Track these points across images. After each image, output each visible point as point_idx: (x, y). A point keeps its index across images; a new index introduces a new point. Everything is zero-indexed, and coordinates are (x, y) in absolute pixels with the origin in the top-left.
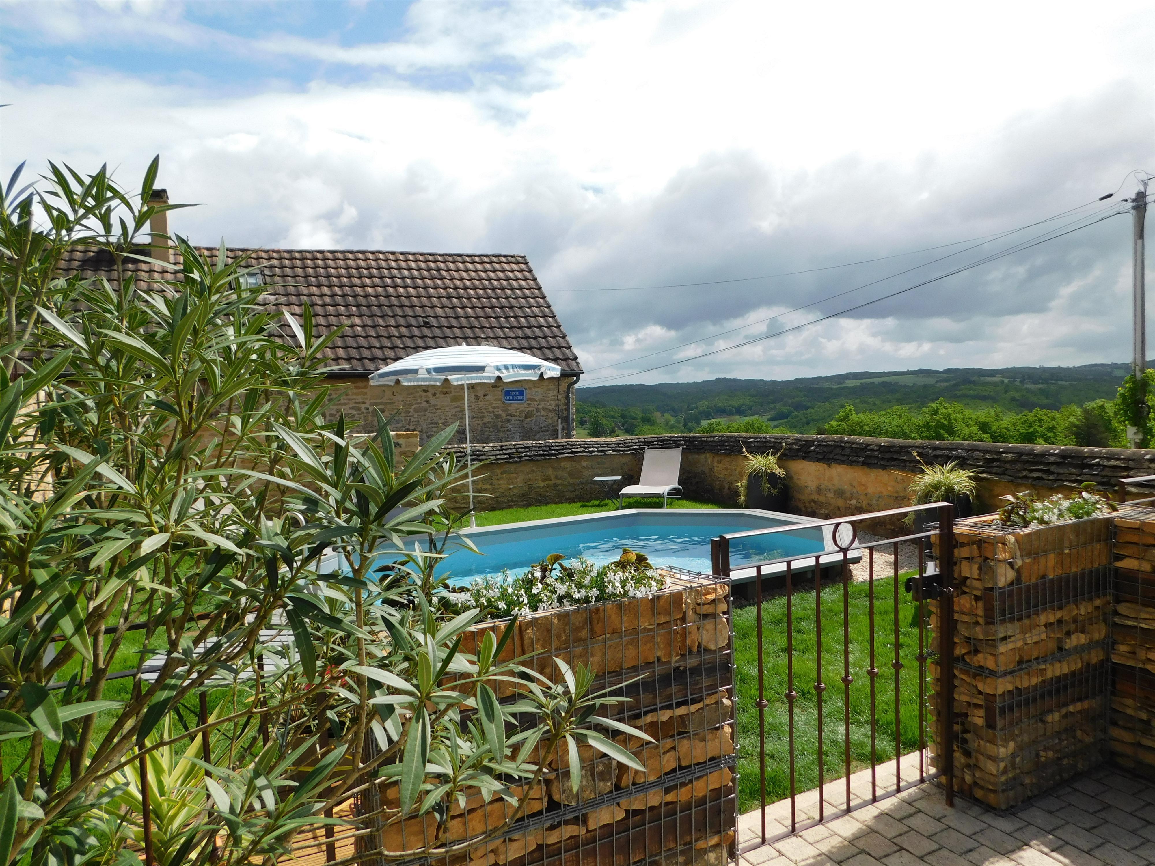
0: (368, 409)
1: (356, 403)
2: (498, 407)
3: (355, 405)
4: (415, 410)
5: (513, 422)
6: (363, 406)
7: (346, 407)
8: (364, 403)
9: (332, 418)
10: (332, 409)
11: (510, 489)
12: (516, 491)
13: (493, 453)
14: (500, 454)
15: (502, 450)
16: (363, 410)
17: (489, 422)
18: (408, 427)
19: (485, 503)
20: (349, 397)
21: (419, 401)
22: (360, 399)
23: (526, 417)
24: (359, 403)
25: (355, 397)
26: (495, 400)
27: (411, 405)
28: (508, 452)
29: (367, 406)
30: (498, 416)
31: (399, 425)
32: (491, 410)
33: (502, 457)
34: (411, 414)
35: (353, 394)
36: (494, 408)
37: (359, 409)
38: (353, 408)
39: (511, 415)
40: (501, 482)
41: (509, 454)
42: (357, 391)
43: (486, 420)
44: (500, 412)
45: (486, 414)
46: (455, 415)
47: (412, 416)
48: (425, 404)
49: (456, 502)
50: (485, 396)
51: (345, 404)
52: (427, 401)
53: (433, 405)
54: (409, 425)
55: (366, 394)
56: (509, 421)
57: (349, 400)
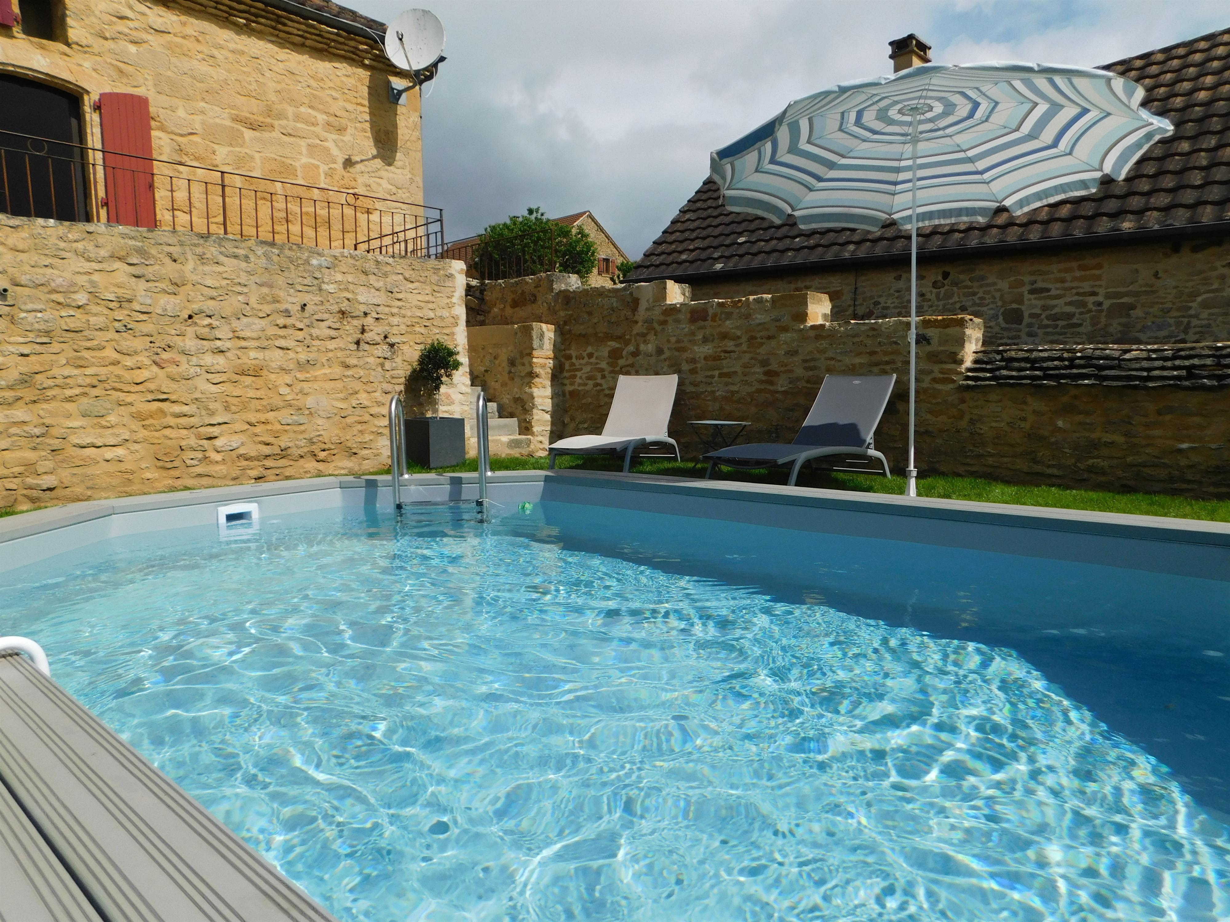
0: (1100, 304)
1: (1078, 294)
3: (1076, 298)
4: (1205, 305)
6: (1091, 299)
7: (1061, 302)
8: (1094, 294)
9: (1034, 320)
10: (1035, 306)
11: (1180, 451)
12: (1195, 458)
13: (1145, 364)
14: (1163, 368)
15: (1174, 358)
16: (1090, 306)
18: (1182, 336)
19: (1104, 474)
20: (1067, 285)
21: (1215, 286)
22: (1086, 287)
24: (1084, 294)
25: (1075, 284)
27: (1193, 295)
28: (1187, 363)
29: (1100, 298)
31: (1161, 334)
33: (1165, 373)
34: (1192, 312)
35: (1074, 279)
37: (1083, 304)
40: (1156, 432)
41: (1189, 368)
42: (1083, 273)
47: (1196, 316)
49: (1035, 461)
51: (1058, 297)
54: (1186, 332)
55: (1099, 278)
57: (1066, 289)
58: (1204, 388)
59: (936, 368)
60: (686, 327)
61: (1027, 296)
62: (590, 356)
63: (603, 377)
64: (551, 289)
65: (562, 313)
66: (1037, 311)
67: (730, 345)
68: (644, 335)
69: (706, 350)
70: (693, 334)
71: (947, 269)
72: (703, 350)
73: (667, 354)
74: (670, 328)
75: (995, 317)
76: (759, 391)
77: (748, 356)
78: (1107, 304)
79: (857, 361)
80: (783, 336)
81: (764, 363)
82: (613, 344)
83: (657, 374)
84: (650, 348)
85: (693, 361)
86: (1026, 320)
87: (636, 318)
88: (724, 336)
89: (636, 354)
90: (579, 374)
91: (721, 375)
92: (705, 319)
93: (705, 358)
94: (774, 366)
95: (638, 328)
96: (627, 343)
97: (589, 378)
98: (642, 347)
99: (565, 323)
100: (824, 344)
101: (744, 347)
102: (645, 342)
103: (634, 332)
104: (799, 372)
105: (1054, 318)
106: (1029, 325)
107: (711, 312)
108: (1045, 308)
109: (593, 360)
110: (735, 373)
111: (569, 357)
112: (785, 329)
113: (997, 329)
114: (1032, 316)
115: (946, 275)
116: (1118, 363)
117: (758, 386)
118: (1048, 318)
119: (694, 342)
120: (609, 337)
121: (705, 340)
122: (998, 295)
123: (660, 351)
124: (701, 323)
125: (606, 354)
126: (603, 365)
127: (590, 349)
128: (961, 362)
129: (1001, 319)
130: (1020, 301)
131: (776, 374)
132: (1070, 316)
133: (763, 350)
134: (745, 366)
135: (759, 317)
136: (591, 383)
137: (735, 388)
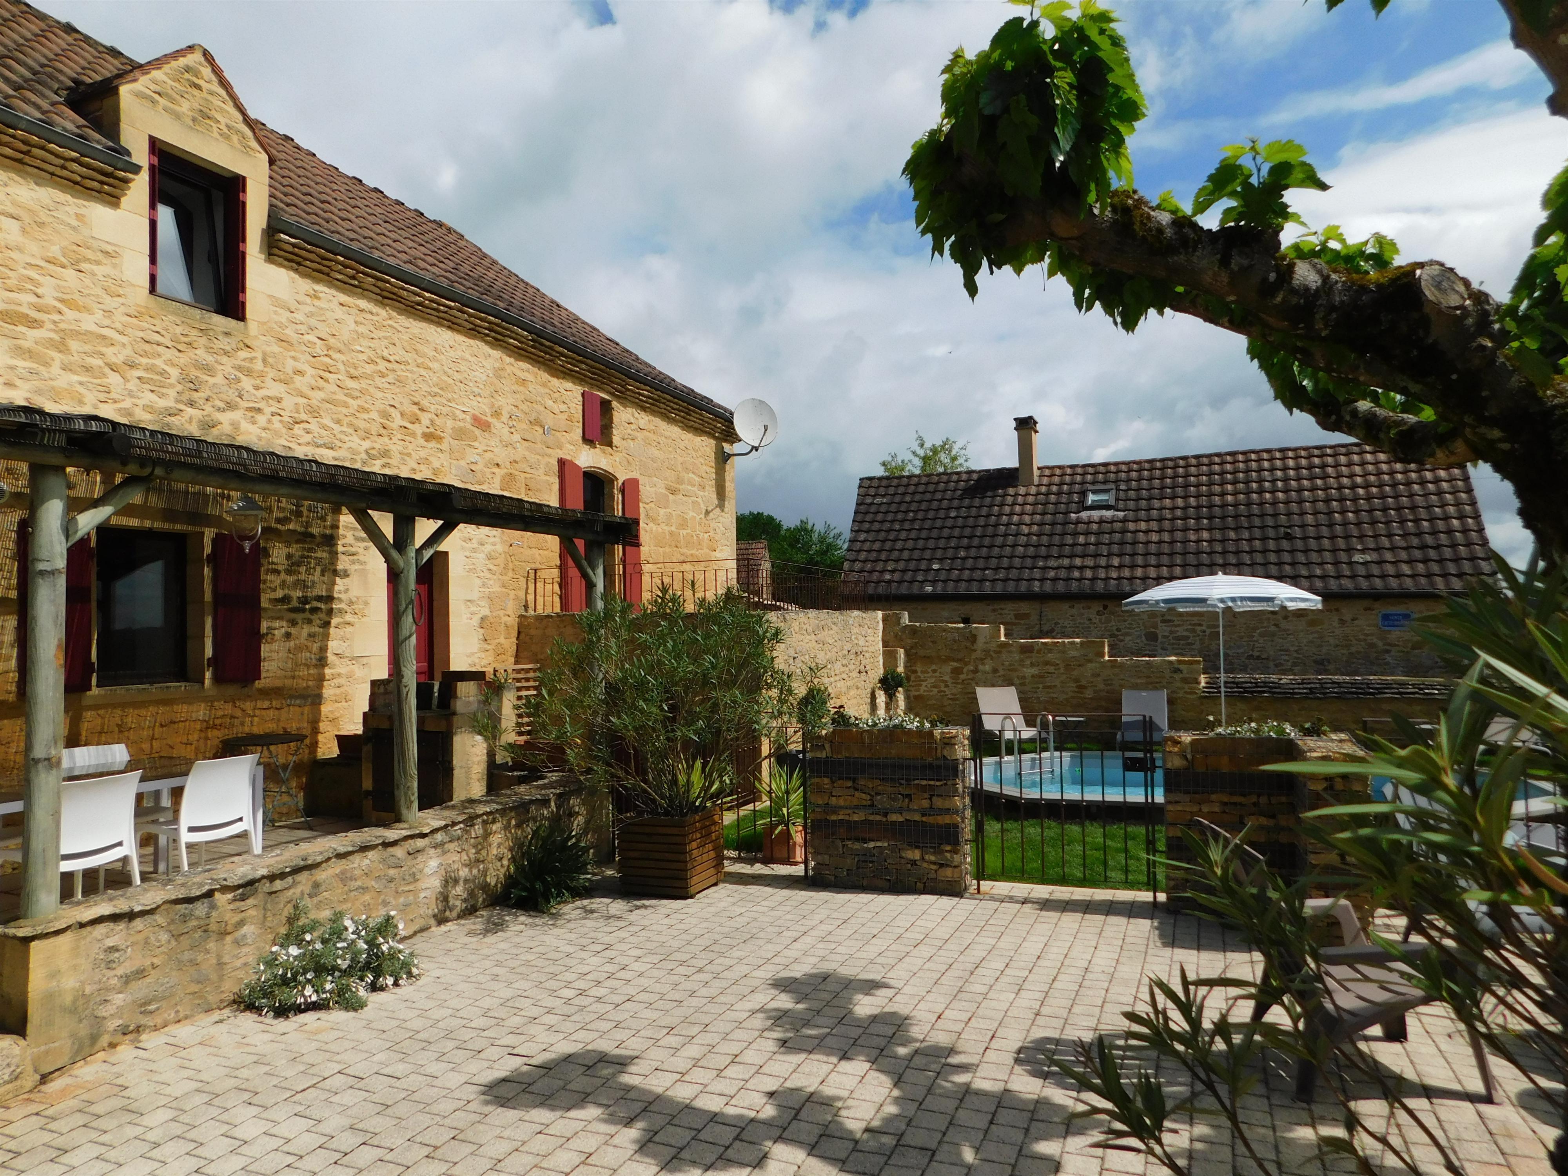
0: (1204, 632)
2: (1372, 635)
4: (1262, 635)
5: (1393, 653)
6: (1199, 628)
8: (1200, 625)
17: (1358, 652)
20: (1184, 618)
21: (1265, 624)
23: (1413, 648)
25: (1189, 618)
26: (1369, 626)
27: (1255, 629)
29: (1204, 628)
30: (1372, 645)
32: (1362, 637)
34: (1255, 639)
36: (1367, 635)
37: (1194, 631)
38: (1187, 630)
39: (1390, 645)
43: (1353, 650)
44: (1375, 640)
45: (1354, 642)
46: (1312, 642)
47: (1257, 641)
48: (1273, 628)
50: (1353, 620)
51: (1179, 626)
52: (1276, 625)
53: (1284, 630)
56: (1388, 651)
57: (1183, 621)
58: (1319, 698)
59: (1186, 686)
60: (1017, 656)
61: (1160, 624)
62: (934, 671)
63: (947, 686)
64: (899, 624)
65: (909, 641)
66: (1166, 634)
67: (1051, 669)
68: (982, 659)
69: (1034, 671)
70: (1022, 660)
71: (1106, 603)
72: (1030, 671)
73: (1001, 673)
74: (1004, 656)
75: (1139, 637)
76: (1073, 697)
77: (1064, 676)
78: (1208, 631)
79: (1139, 681)
80: (1090, 665)
81: (1077, 680)
82: (955, 664)
83: (993, 686)
84: (987, 668)
85: (1024, 677)
86: (1160, 640)
87: (975, 647)
88: (1047, 663)
89: (976, 671)
90: (924, 684)
91: (1044, 687)
92: (1032, 652)
93: (1033, 676)
94: (1084, 682)
95: (978, 654)
96: (966, 664)
97: (934, 687)
98: (981, 667)
99: (912, 647)
100: (1116, 670)
101: (1062, 670)
102: (983, 664)
103: (973, 657)
104: (1101, 686)
105: (1179, 638)
106: (1162, 643)
107: (1036, 648)
108: (1171, 632)
109: (937, 674)
110: (1055, 686)
111: (915, 672)
112: (1090, 661)
113: (1141, 645)
114: (1164, 637)
115: (1105, 607)
116: (1279, 686)
117: (1071, 694)
118: (1174, 638)
119: (1023, 666)
120: (949, 659)
121: (1032, 665)
122: (1141, 622)
123: (995, 671)
124: (1028, 654)
125: (949, 671)
126: (946, 678)
127: (934, 667)
128: (1199, 683)
129: (1144, 638)
130: (1156, 628)
131: (1084, 687)
132: (1188, 637)
133: (1075, 673)
134: (1062, 682)
135: (1073, 653)
136: (936, 690)
137: (1055, 695)
